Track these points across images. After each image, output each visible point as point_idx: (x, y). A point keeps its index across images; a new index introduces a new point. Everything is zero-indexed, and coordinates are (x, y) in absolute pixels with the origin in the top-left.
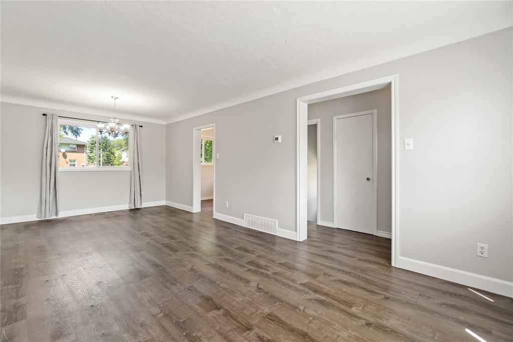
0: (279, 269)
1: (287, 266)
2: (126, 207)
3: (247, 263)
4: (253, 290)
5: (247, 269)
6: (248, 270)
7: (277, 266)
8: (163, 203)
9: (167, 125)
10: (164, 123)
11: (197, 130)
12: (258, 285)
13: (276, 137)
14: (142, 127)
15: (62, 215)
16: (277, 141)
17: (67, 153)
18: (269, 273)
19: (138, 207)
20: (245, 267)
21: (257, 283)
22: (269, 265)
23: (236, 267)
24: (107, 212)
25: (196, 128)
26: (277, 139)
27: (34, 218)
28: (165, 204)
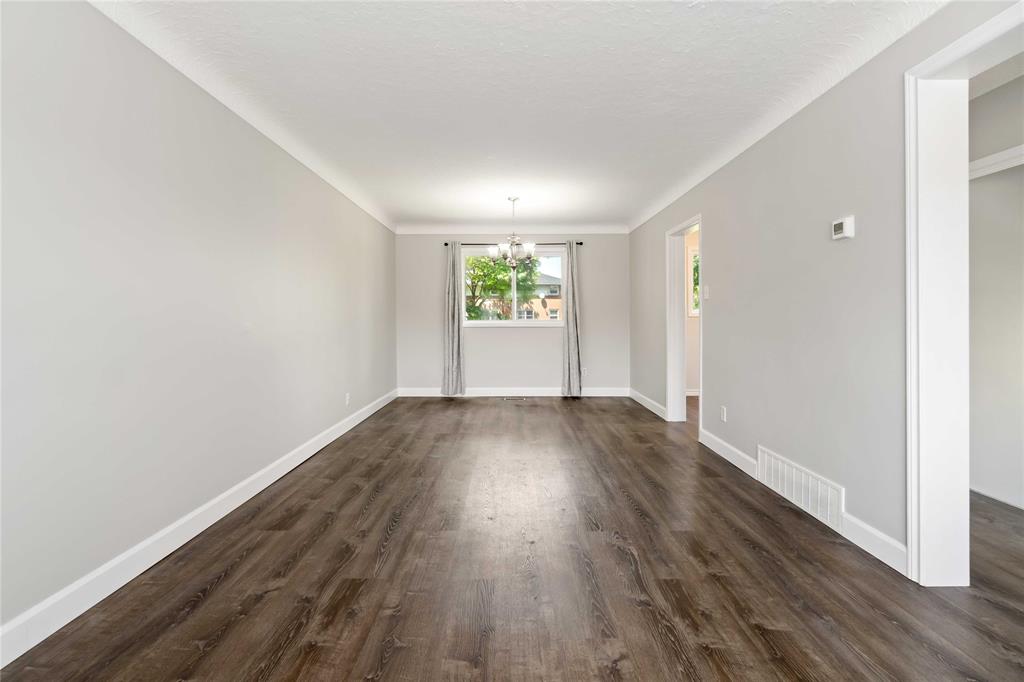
0: (734, 644)
1: (770, 648)
2: (557, 391)
3: (660, 584)
4: (594, 665)
5: (643, 597)
6: (641, 603)
7: (741, 632)
8: (625, 391)
9: (631, 234)
10: (626, 231)
11: (674, 235)
12: (623, 657)
13: (836, 223)
14: (581, 244)
15: (470, 392)
16: (840, 236)
17: (547, 300)
18: (691, 640)
19: (575, 395)
20: (644, 590)
21: (624, 651)
22: (717, 615)
23: (624, 580)
24: (527, 397)
25: (671, 232)
26: (839, 228)
27: (436, 392)
28: (628, 395)
